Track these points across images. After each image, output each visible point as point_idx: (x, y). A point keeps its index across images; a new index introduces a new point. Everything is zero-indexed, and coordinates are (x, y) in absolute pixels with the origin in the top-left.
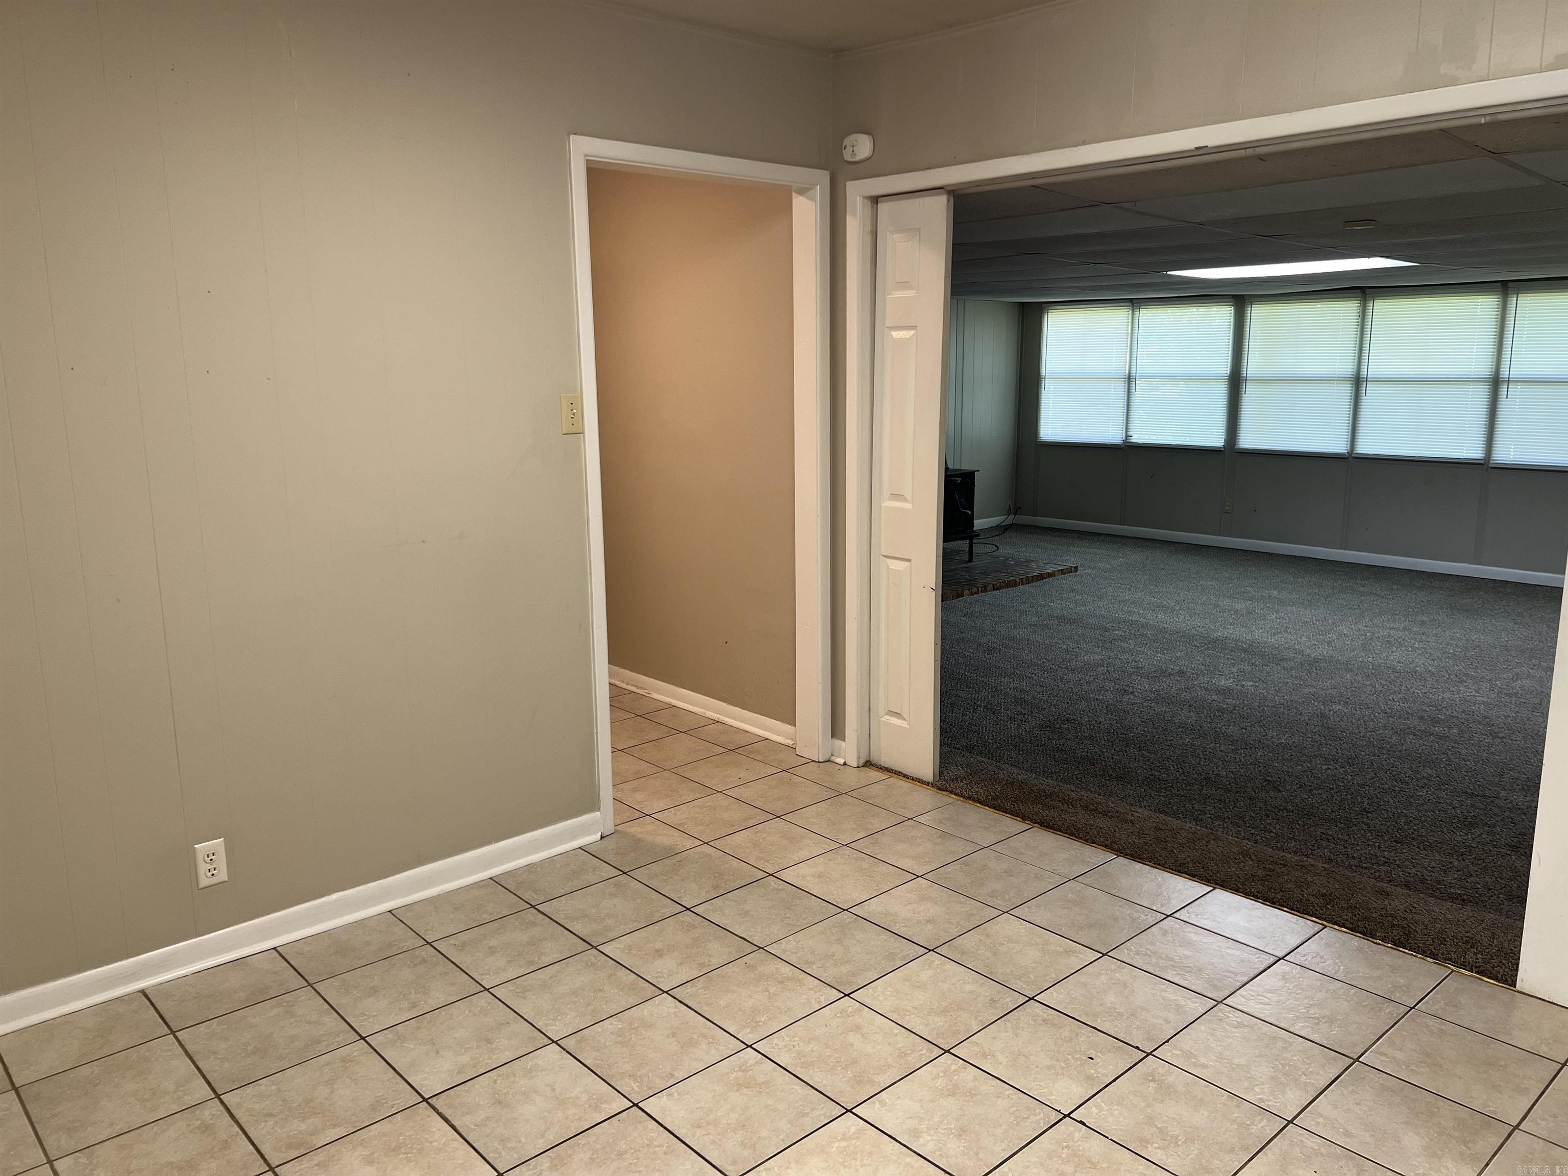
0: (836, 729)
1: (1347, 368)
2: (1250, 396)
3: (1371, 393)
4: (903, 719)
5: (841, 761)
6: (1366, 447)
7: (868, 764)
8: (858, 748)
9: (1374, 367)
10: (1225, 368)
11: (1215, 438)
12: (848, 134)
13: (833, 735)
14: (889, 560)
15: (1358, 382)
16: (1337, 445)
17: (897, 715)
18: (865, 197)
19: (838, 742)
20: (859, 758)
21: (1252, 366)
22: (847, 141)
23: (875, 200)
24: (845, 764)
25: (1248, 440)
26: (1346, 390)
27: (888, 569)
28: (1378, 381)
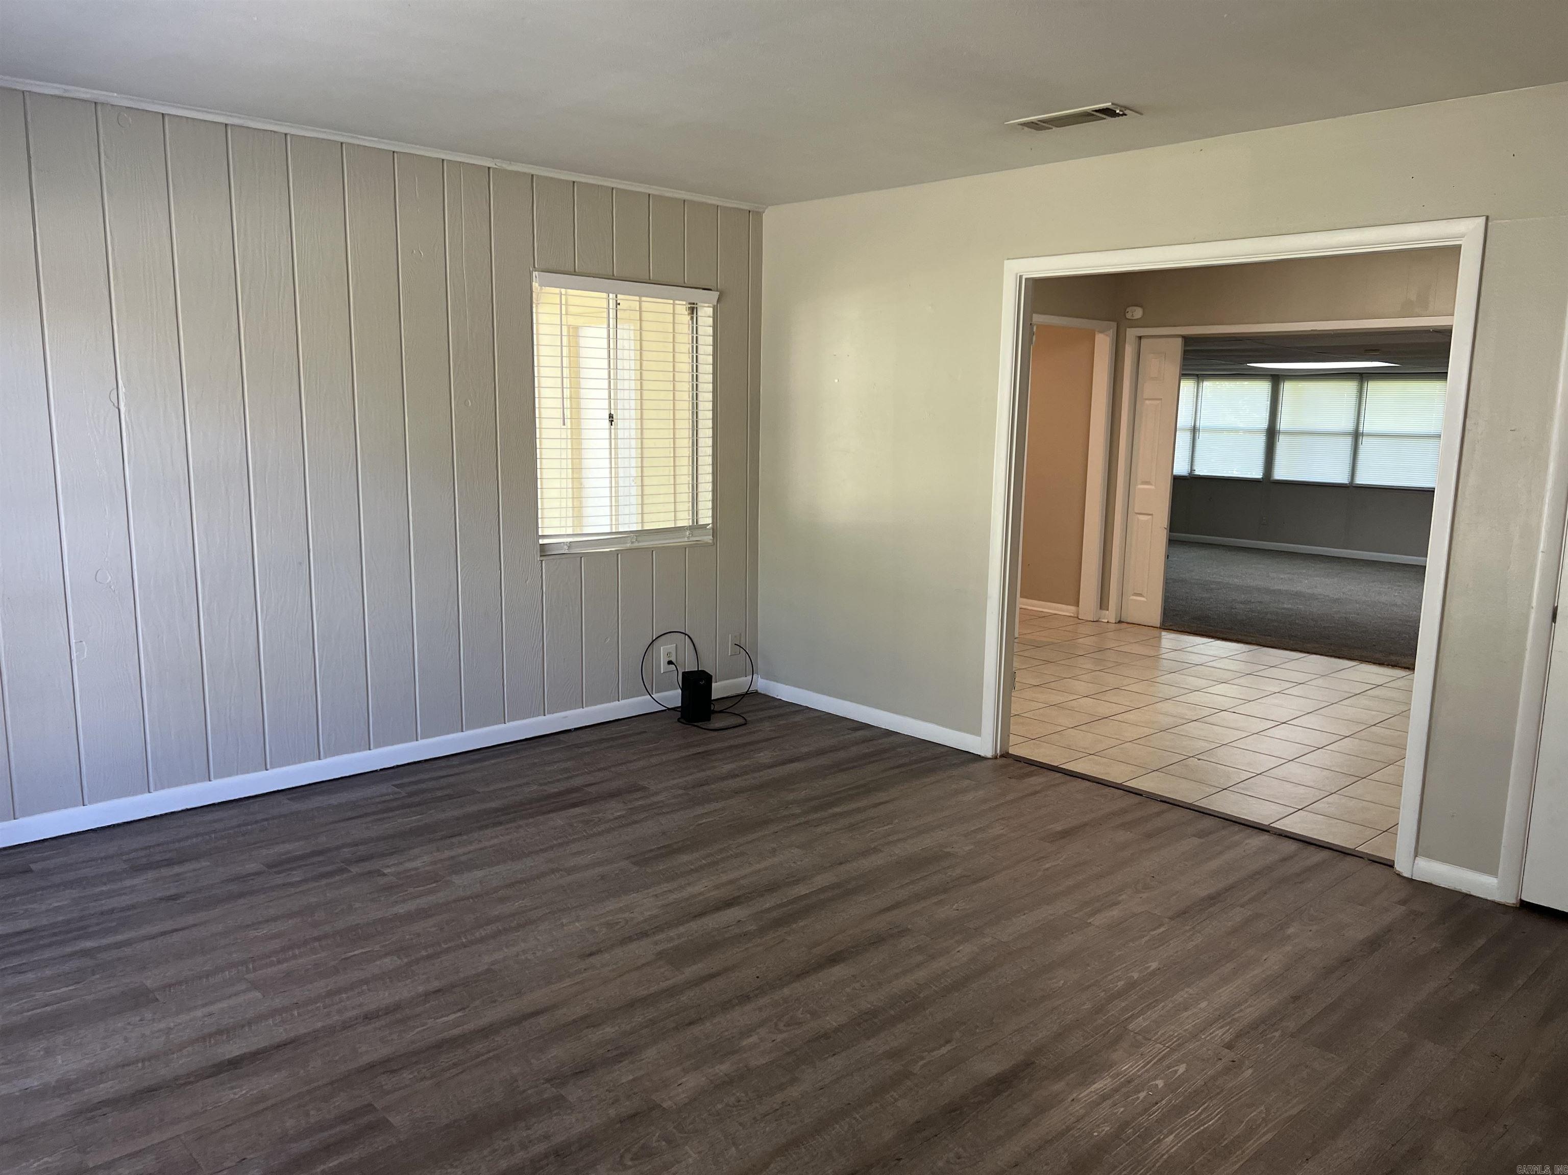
0: (1103, 604)
1: (1350, 426)
2: (1282, 445)
3: (1366, 445)
4: (1144, 597)
5: (1106, 621)
6: (1361, 480)
7: (1120, 622)
8: (1116, 615)
9: (1367, 426)
10: (1265, 425)
11: (1256, 473)
12: (1129, 306)
13: (1101, 608)
14: (1138, 516)
15: (1357, 435)
16: (1341, 477)
17: (1140, 595)
18: (1136, 336)
19: (1104, 612)
20: (1116, 619)
21: (1284, 422)
22: (1129, 309)
23: (1140, 338)
24: (1108, 622)
25: (1281, 473)
26: (1348, 441)
27: (1138, 520)
28: (1369, 435)
